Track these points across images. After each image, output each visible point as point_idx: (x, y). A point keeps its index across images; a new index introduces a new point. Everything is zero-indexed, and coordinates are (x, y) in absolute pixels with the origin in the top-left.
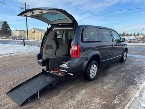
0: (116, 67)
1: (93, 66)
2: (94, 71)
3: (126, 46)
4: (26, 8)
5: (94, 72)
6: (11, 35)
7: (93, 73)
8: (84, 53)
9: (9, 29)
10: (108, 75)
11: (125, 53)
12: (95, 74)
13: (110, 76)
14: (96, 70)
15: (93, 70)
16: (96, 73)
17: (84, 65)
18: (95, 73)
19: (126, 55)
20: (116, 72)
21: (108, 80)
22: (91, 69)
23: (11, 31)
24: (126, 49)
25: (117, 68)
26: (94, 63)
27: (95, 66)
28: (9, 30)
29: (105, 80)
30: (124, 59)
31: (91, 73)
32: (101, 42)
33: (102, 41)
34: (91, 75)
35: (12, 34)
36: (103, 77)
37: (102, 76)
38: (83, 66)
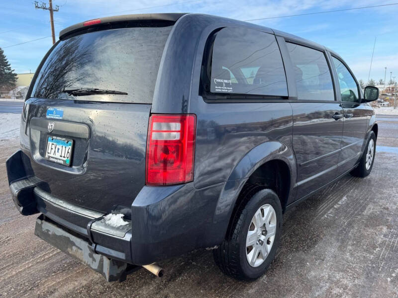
0: (345, 198)
1: (262, 210)
2: (265, 232)
3: (373, 120)
4: (51, 5)
5: (263, 238)
6: (14, 86)
7: (262, 243)
8: (222, 149)
9: (9, 69)
10: (321, 244)
11: (371, 142)
12: (269, 247)
13: (329, 248)
14: (272, 226)
15: (260, 232)
16: (272, 240)
17: (219, 205)
18: (268, 242)
19: (372, 148)
20: (350, 225)
21: (325, 274)
22: (252, 228)
23: (16, 75)
24: (375, 128)
25: (347, 205)
26: (267, 200)
27: (268, 209)
28: (7, 71)
29: (313, 273)
30: (367, 166)
31: (250, 249)
32: (295, 100)
33: (299, 98)
34: (250, 256)
35: (16, 83)
36: (303, 256)
37: (297, 249)
38: (217, 212)
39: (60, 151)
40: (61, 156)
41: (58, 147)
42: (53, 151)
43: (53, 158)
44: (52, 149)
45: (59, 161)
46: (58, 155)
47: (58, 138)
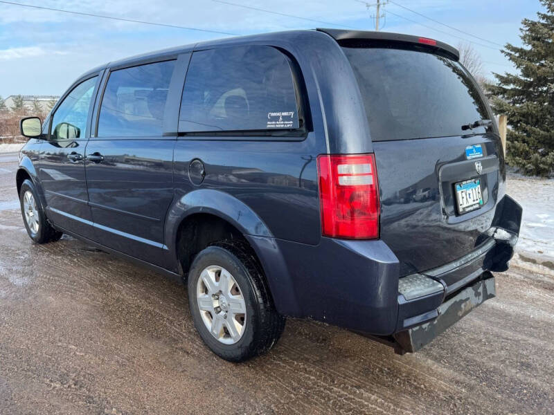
39: (471, 196)
40: (474, 201)
41: (468, 192)
42: (465, 199)
43: (468, 207)
44: (463, 198)
45: (475, 207)
46: (471, 202)
47: (468, 182)
